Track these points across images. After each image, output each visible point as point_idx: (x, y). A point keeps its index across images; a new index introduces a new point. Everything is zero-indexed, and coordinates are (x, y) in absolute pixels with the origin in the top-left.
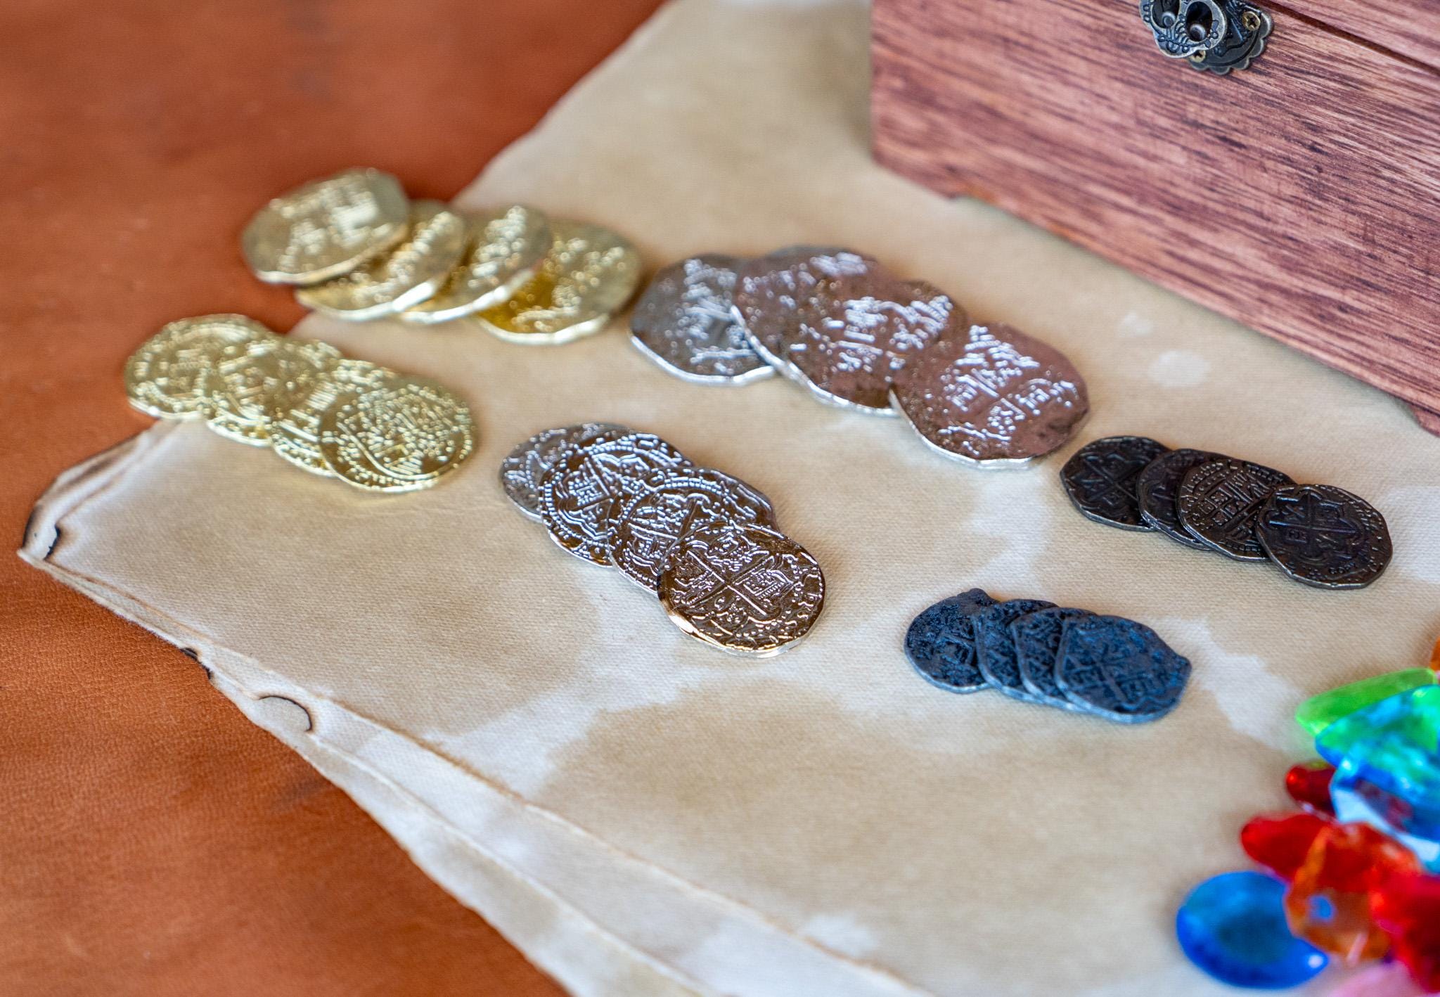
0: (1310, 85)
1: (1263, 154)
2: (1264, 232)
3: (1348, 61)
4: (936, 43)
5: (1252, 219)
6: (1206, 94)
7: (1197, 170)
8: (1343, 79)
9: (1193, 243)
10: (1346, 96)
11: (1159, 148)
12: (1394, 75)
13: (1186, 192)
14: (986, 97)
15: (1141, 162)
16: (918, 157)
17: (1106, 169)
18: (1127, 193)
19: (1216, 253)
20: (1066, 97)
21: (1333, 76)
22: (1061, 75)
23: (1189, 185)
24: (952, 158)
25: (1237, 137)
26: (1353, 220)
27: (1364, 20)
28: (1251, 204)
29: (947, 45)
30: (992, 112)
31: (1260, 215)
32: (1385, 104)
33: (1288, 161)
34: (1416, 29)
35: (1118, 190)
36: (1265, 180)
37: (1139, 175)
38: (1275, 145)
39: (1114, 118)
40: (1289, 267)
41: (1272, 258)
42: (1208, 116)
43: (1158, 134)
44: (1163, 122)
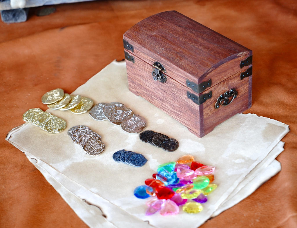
0: (171, 85)
1: (169, 94)
2: (170, 104)
3: (175, 83)
4: (134, 75)
5: (169, 102)
6: (162, 85)
7: (162, 95)
8: (175, 85)
9: (163, 105)
10: (175, 87)
11: (158, 92)
12: (179, 85)
13: (162, 98)
14: (140, 83)
15: (157, 93)
16: (134, 90)
17: (153, 94)
18: (156, 97)
19: (166, 106)
20: (148, 84)
21: (173, 84)
22: (147, 81)
23: (162, 97)
24: (137, 91)
25: (165, 91)
26: (178, 103)
27: (175, 78)
28: (168, 100)
29: (135, 76)
30: (140, 85)
31: (169, 101)
32: (179, 89)
33: (171, 95)
34: (180, 80)
35: (155, 97)
36: (169, 97)
37: (156, 95)
38: (169, 93)
39: (153, 87)
40: (174, 109)
41: (171, 107)
42: (162, 88)
43: (158, 90)
44: (158, 88)
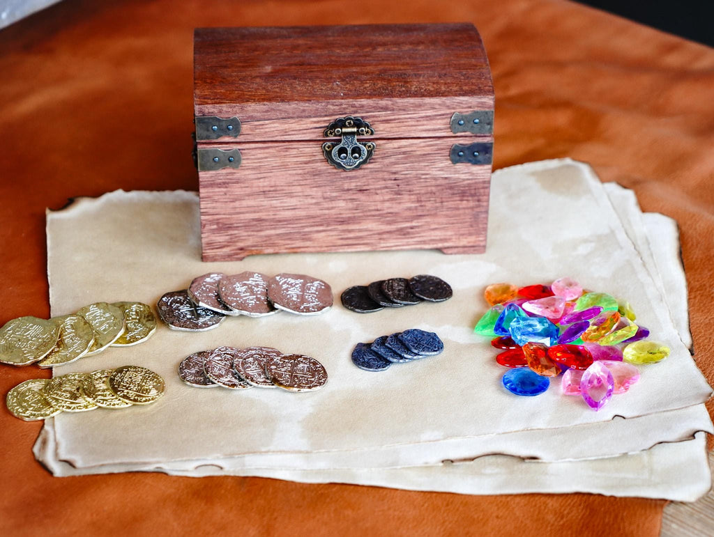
0: (392, 159)
1: (376, 189)
2: (379, 215)
3: (405, 146)
4: (232, 205)
5: (373, 213)
6: (351, 178)
7: (350, 205)
8: (404, 153)
9: (350, 231)
10: (406, 158)
11: (334, 204)
12: (423, 144)
13: (346, 215)
14: (256, 216)
15: (327, 212)
16: (226, 250)
17: (312, 220)
18: (321, 225)
19: (360, 231)
20: (293, 202)
21: (400, 154)
22: (290, 195)
23: (348, 212)
24: (241, 245)
25: (365, 188)
26: (413, 197)
27: (409, 131)
28: (373, 208)
29: (237, 204)
30: (259, 220)
31: (378, 210)
32: (421, 155)
33: (386, 188)
34: (428, 127)
35: (317, 226)
36: (378, 198)
37: (327, 217)
38: (382, 184)
39: (314, 201)
40: (389, 223)
41: (383, 223)
42: (353, 185)
43: (332, 199)
44: (334, 194)
